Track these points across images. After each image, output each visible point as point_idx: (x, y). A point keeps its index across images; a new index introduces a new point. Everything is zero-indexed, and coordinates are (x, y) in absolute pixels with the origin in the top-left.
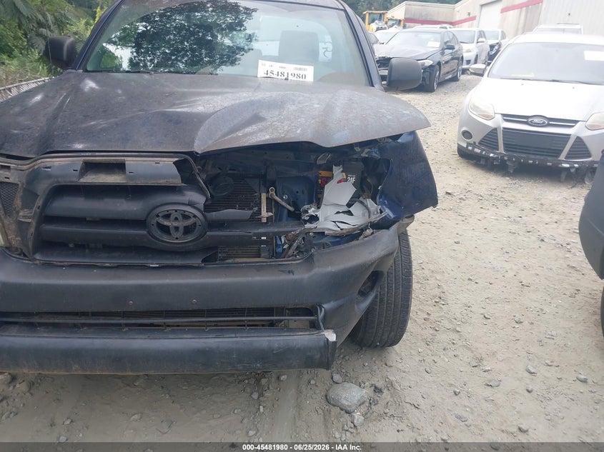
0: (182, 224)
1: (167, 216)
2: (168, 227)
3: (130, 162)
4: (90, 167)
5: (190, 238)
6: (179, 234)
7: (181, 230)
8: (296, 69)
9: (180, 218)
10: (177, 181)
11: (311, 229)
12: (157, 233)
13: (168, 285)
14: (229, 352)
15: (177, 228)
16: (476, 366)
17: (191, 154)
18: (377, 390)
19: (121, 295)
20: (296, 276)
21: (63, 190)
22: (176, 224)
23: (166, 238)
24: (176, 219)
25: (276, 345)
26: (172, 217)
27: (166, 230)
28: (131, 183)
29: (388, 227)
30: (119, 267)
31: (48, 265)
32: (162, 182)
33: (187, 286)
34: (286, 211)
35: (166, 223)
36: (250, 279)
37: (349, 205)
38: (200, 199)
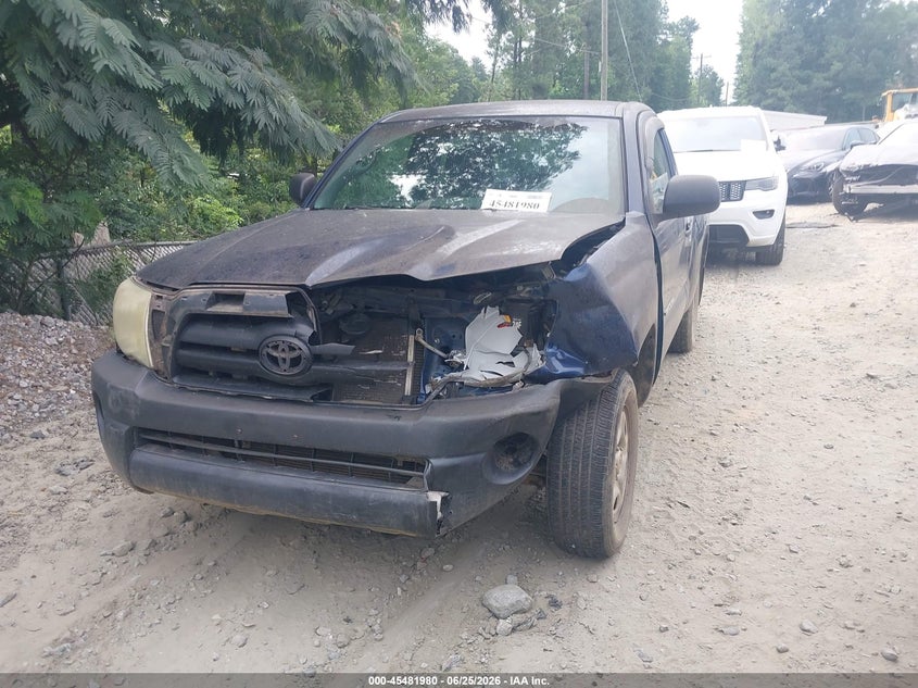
0: (289, 356)
1: (276, 347)
2: (276, 358)
3: (249, 293)
4: (219, 298)
5: (296, 370)
6: (286, 366)
7: (288, 361)
8: (530, 197)
9: (287, 349)
10: (285, 313)
11: (456, 378)
12: (268, 364)
13: (273, 417)
14: (325, 496)
15: (284, 360)
16: (720, 605)
17: (304, 287)
18: (555, 604)
19: (231, 422)
20: (400, 423)
21: (194, 319)
22: (283, 355)
23: (275, 369)
24: (283, 350)
25: (372, 496)
26: (280, 349)
27: (274, 360)
28: (246, 313)
29: (545, 383)
30: (240, 396)
31: (182, 389)
32: (272, 313)
33: (289, 419)
34: (436, 358)
35: (275, 354)
36: (351, 420)
37: (514, 354)
38: (306, 331)
